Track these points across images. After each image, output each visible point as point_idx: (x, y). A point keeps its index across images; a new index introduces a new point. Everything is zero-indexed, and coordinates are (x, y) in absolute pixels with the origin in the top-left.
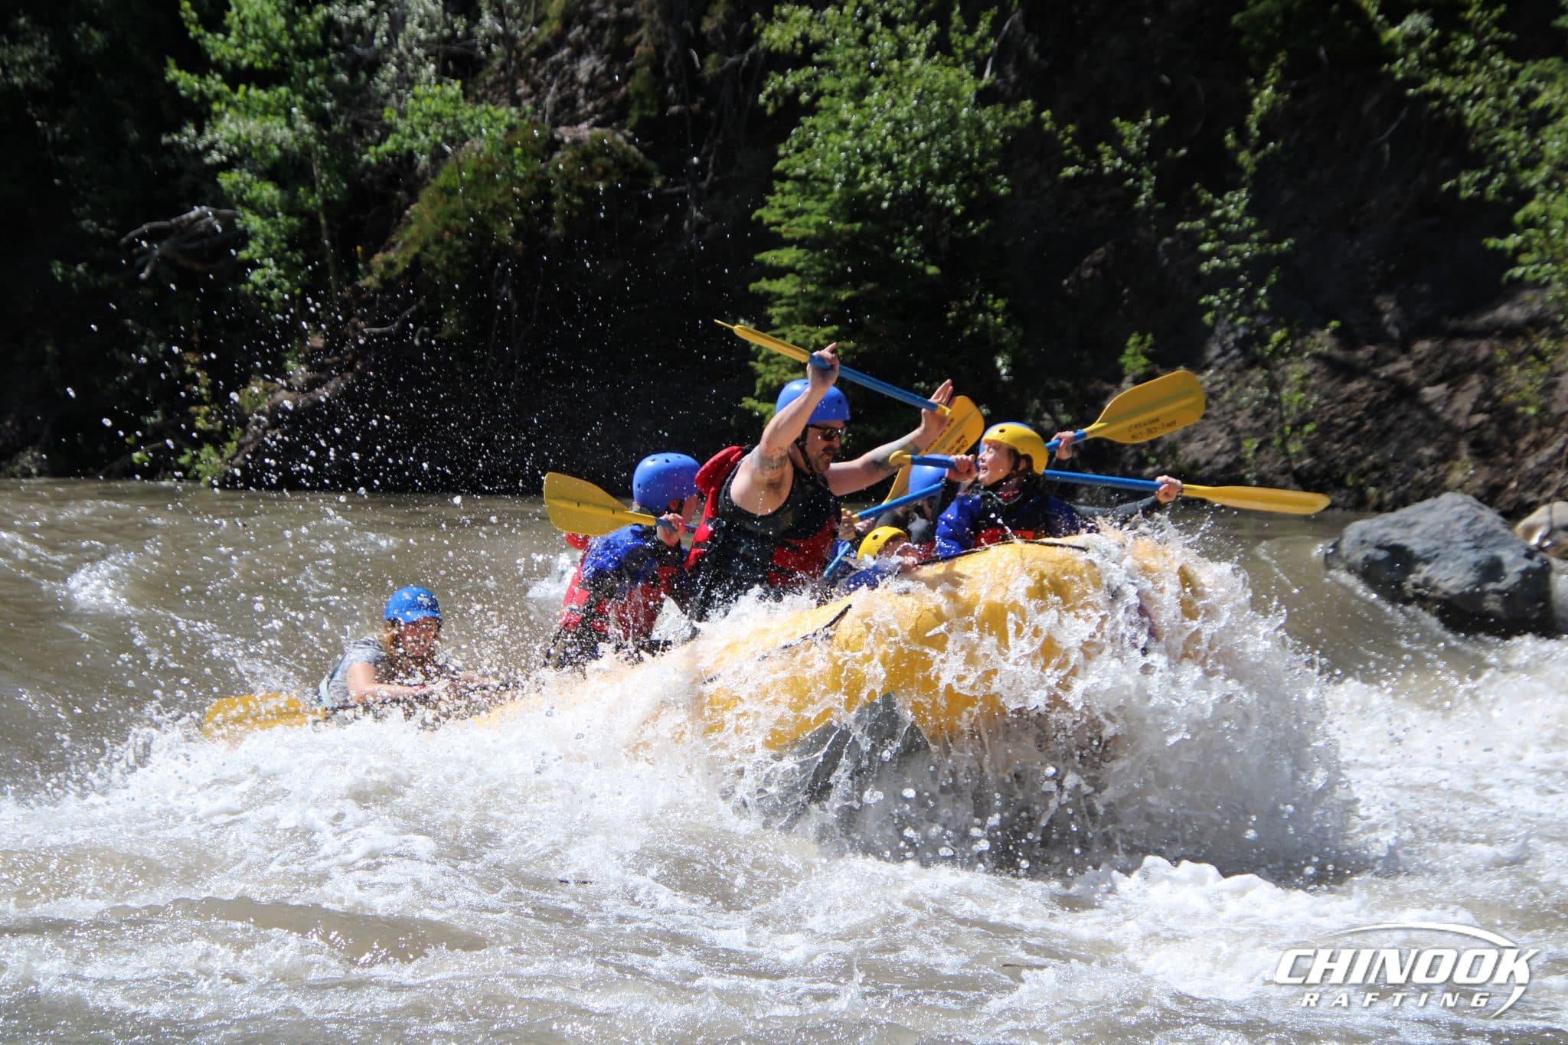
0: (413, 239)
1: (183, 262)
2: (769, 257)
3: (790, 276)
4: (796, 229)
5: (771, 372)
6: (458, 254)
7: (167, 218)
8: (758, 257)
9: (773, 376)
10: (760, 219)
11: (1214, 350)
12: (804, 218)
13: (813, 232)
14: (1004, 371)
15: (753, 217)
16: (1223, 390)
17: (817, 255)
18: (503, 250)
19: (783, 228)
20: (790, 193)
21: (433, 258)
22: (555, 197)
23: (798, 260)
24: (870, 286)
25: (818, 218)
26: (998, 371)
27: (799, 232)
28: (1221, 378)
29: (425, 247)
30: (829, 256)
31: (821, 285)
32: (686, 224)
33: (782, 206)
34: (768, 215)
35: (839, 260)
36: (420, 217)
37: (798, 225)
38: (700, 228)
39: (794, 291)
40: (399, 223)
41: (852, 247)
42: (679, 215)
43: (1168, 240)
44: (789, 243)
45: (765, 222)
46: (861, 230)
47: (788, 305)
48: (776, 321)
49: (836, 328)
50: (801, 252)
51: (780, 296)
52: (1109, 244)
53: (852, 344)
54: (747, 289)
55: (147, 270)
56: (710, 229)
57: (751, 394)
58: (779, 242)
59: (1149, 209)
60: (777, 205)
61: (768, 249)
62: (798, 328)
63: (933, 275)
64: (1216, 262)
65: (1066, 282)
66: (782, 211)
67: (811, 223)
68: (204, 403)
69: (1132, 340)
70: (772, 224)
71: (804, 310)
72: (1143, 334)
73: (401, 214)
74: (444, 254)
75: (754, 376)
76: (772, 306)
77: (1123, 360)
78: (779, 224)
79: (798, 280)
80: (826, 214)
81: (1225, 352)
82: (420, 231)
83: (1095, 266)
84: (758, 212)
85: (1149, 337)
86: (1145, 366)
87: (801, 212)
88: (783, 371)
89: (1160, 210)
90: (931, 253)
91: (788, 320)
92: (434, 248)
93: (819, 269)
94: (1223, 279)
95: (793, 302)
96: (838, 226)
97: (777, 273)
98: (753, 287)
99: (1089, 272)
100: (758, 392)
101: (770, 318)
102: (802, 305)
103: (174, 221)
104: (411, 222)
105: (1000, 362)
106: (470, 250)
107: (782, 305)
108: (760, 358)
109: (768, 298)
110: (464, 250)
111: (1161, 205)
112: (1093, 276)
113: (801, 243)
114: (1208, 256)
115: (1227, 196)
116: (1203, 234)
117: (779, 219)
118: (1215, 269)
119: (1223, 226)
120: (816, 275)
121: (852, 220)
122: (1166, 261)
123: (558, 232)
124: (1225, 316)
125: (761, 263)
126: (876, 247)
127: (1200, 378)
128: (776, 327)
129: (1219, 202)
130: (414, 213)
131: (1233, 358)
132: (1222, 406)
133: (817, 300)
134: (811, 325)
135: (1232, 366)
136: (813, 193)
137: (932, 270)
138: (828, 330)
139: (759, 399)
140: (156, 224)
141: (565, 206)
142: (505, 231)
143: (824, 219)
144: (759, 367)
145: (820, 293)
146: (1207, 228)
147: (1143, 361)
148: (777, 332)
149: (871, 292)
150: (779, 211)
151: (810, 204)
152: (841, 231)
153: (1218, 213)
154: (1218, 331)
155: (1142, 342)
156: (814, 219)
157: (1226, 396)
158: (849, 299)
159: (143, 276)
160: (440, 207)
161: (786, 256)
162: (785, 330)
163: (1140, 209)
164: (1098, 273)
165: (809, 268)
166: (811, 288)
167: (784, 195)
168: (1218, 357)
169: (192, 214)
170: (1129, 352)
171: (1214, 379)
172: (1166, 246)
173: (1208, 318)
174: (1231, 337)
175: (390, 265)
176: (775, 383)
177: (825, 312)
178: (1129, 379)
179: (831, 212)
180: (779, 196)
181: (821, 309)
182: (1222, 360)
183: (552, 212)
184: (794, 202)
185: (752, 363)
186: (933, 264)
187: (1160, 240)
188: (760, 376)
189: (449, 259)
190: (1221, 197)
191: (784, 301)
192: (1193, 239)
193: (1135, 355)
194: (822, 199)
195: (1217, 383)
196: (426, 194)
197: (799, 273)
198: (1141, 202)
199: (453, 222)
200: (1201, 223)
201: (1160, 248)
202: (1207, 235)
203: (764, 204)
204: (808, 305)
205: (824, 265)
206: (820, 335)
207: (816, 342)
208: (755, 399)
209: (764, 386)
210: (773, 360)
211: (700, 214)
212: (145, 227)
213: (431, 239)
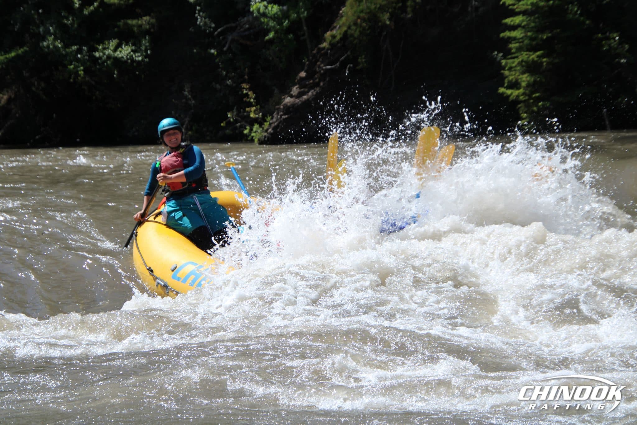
0: (344, 24)
1: (242, 41)
2: (509, 21)
3: (519, 29)
5: (512, 75)
7: (234, 22)
8: (504, 22)
9: (513, 77)
10: (504, 3)
13: (530, 7)
15: (501, 2)
17: (532, 18)
18: (385, 27)
19: (515, 7)
21: (353, 32)
23: (523, 21)
24: (558, 30)
27: (523, 8)
29: (349, 28)
30: (538, 18)
31: (534, 32)
34: (508, 1)
35: (543, 20)
36: (347, 13)
37: (523, 5)
39: (522, 35)
40: (337, 17)
41: (549, 12)
42: (466, 4)
44: (518, 14)
45: (507, 4)
47: (519, 42)
48: (513, 51)
49: (542, 52)
50: (524, 17)
51: (515, 39)
54: (499, 36)
55: (226, 46)
56: (480, 10)
57: (502, 86)
58: (514, 13)
61: (509, 17)
62: (524, 53)
63: (589, 24)
67: (529, 3)
68: (253, 106)
70: (509, 5)
71: (527, 45)
73: (338, 13)
74: (358, 30)
75: (503, 77)
76: (510, 43)
78: (513, 5)
79: (523, 30)
82: (347, 20)
88: (518, 74)
90: (587, 13)
91: (519, 49)
92: (353, 28)
93: (533, 24)
95: (521, 40)
96: (542, 4)
97: (514, 28)
98: (502, 35)
100: (506, 85)
101: (511, 49)
102: (526, 42)
103: (236, 23)
104: (342, 16)
106: (370, 27)
107: (516, 43)
108: (507, 68)
109: (510, 40)
110: (367, 28)
113: (524, 13)
120: (532, 27)
123: (410, 16)
125: (506, 24)
130: (343, 12)
133: (533, 39)
134: (530, 51)
137: (588, 21)
138: (539, 53)
139: (507, 88)
142: (385, 18)
144: (506, 73)
145: (534, 36)
148: (513, 56)
149: (558, 33)
152: (544, 6)
158: (547, 38)
159: (225, 49)
160: (355, 9)
161: (518, 20)
162: (518, 54)
165: (527, 25)
166: (529, 34)
175: (334, 37)
176: (514, 80)
177: (538, 44)
181: (535, 43)
183: (407, 7)
185: (503, 72)
186: (588, 19)
188: (507, 77)
189: (361, 33)
191: (517, 41)
197: (524, 27)
199: (362, 15)
204: (529, 42)
205: (536, 23)
206: (534, 56)
207: (533, 59)
208: (505, 88)
209: (509, 82)
210: (512, 69)
211: (476, 3)
212: (225, 26)
213: (352, 23)
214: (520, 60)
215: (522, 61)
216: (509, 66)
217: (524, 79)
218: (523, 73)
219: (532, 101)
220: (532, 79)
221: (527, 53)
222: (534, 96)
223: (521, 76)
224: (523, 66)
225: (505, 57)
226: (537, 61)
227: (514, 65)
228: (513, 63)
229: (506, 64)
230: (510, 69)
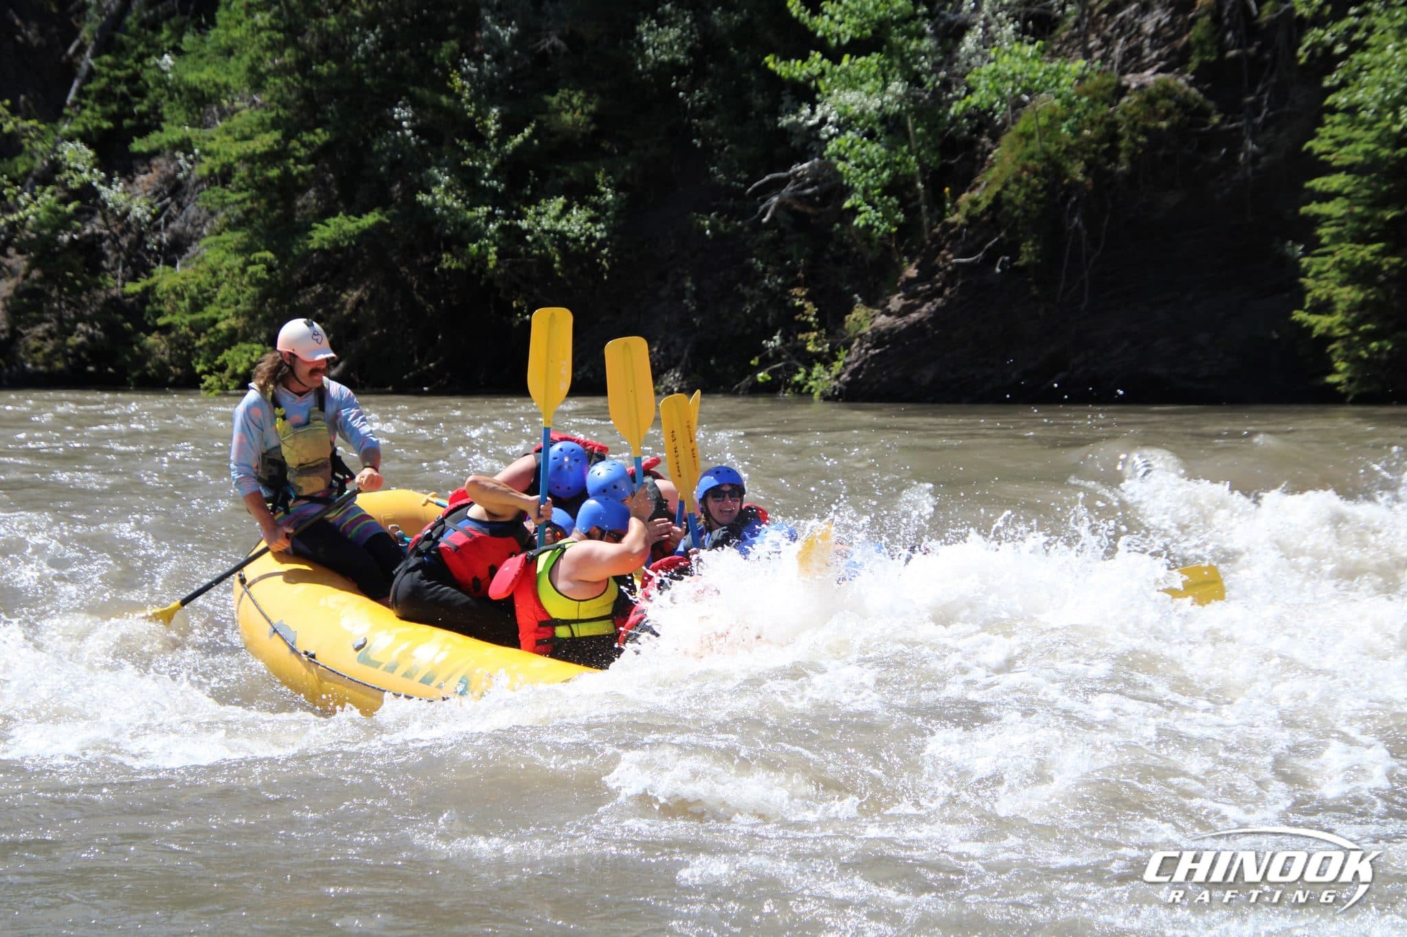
0: (995, 179)
1: (798, 207)
2: (1318, 183)
3: (1339, 199)
4: (1344, 156)
5: (1320, 287)
6: (1035, 191)
7: (784, 169)
8: (1308, 185)
9: (1322, 291)
10: (1310, 149)
12: (1352, 147)
13: (1361, 158)
15: (1305, 148)
17: (1365, 180)
18: (1075, 186)
19: (1333, 156)
20: (1339, 124)
21: (1012, 195)
22: (1121, 137)
23: (1346, 185)
25: (1365, 146)
27: (1347, 160)
29: (1006, 186)
30: (1376, 180)
31: (1368, 206)
32: (1242, 156)
33: (1331, 137)
34: (1318, 145)
35: (1386, 183)
36: (1002, 160)
37: (1347, 154)
38: (1255, 158)
39: (1343, 212)
40: (982, 166)
41: (1398, 170)
42: (1236, 147)
44: (1338, 170)
45: (1315, 152)
47: (1337, 225)
48: (1325, 240)
49: (1382, 245)
50: (1349, 178)
51: (1328, 218)
53: (1397, 260)
54: (1298, 212)
55: (769, 215)
56: (1264, 159)
57: (1300, 307)
58: (1328, 169)
60: (1326, 135)
61: (1317, 176)
62: (1346, 246)
66: (1331, 141)
67: (1360, 150)
68: (813, 330)
70: (1321, 154)
71: (1352, 230)
73: (983, 160)
74: (1023, 191)
75: (1303, 291)
76: (1320, 225)
78: (1329, 153)
79: (1346, 202)
80: (1373, 142)
82: (1001, 172)
84: (1309, 144)
87: (1350, 141)
88: (1332, 285)
91: (1337, 238)
92: (1014, 187)
93: (1366, 192)
95: (1341, 221)
96: (1385, 153)
97: (1327, 197)
98: (1303, 210)
100: (1307, 306)
101: (1320, 237)
102: (1350, 225)
103: (790, 171)
104: (992, 165)
106: (1045, 187)
107: (1331, 226)
108: (1310, 274)
109: (1317, 220)
110: (1040, 187)
113: (1349, 169)
117: (1328, 148)
120: (1364, 197)
121: (1396, 147)
123: (1124, 168)
125: (1312, 190)
128: (1324, 246)
130: (996, 157)
133: (1364, 220)
134: (1358, 243)
136: (1360, 124)
138: (1374, 247)
139: (1309, 311)
140: (776, 175)
141: (1131, 145)
142: (1077, 170)
143: (1371, 147)
144: (1309, 282)
145: (1367, 213)
148: (1324, 250)
150: (1329, 142)
151: (1358, 133)
152: (1388, 156)
156: (1362, 147)
158: (1393, 218)
159: (765, 220)
160: (1018, 151)
161: (1335, 182)
162: (1334, 248)
165: (1355, 191)
166: (1358, 209)
167: (1334, 126)
175: (975, 203)
176: (1324, 297)
177: (1371, 230)
179: (1377, 140)
180: (1329, 127)
181: (1368, 227)
183: (1119, 150)
184: (1341, 132)
185: (1302, 280)
188: (1310, 291)
189: (1027, 197)
191: (1333, 222)
194: (1370, 129)
196: (1006, 139)
197: (1347, 196)
199: (1031, 163)
203: (1313, 136)
204: (1355, 225)
205: (1371, 188)
206: (1365, 253)
207: (1363, 258)
208: (1306, 311)
209: (1314, 299)
210: (1321, 276)
211: (1255, 147)
212: (767, 178)
213: (1011, 179)
214: (1338, 258)
215: (1342, 261)
216: (1314, 269)
217: (1344, 296)
218: (1342, 284)
219: (1357, 338)
220: (1361, 297)
221: (1352, 245)
222: (1361, 328)
223: (1338, 290)
224: (1342, 270)
225: (1306, 253)
226: (1369, 262)
227: (1325, 268)
228: (1324, 263)
229: (1310, 265)
230: (1317, 275)
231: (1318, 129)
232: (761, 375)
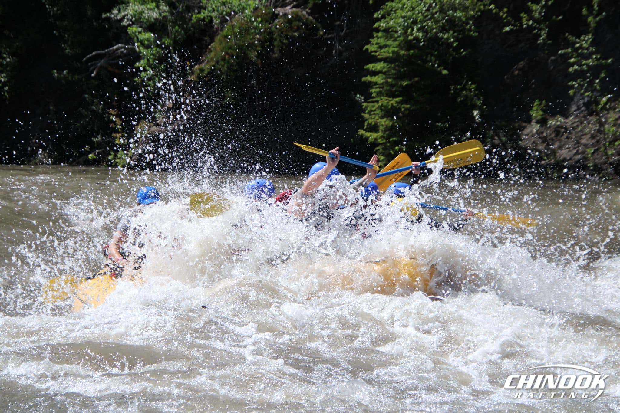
0: (212, 59)
1: (110, 69)
2: (371, 66)
3: (380, 75)
4: (383, 54)
5: (371, 118)
6: (232, 65)
7: (104, 50)
8: (366, 67)
9: (373, 120)
10: (367, 49)
11: (574, 108)
12: (387, 49)
13: (391, 55)
14: (477, 118)
15: (364, 49)
16: (578, 126)
17: (393, 66)
18: (251, 64)
19: (377, 54)
20: (381, 37)
21: (221, 67)
22: (275, 40)
23: (384, 68)
24: (416, 79)
25: (393, 49)
26: (474, 117)
27: (385, 55)
28: (577, 120)
29: (217, 62)
30: (398, 66)
31: (394, 79)
32: (334, 51)
33: (377, 44)
34: (371, 48)
35: (403, 68)
36: (215, 49)
37: (385, 52)
38: (340, 53)
39: (382, 81)
40: (206, 51)
41: (408, 61)
42: (331, 47)
43: (553, 58)
44: (380, 60)
45: (369, 51)
46: (413, 54)
47: (379, 88)
48: (374, 95)
49: (401, 98)
50: (385, 64)
51: (375, 84)
52: (526, 60)
53: (408, 106)
54: (361, 80)
55: (95, 73)
56: (344, 54)
57: (362, 128)
58: (375, 60)
59: (544, 43)
60: (375, 43)
61: (371, 63)
62: (384, 98)
63: (445, 75)
64: (576, 67)
65: (506, 77)
66: (377, 46)
67: (390, 51)
68: (119, 133)
69: (536, 104)
70: (372, 52)
71: (386, 90)
72: (541, 101)
73: (207, 47)
74: (226, 66)
75: (364, 120)
76: (372, 88)
77: (531, 113)
78: (376, 52)
79: (384, 76)
80: (396, 47)
81: (578, 109)
82: (215, 55)
83: (519, 70)
84: (366, 47)
85: (544, 102)
86: (542, 115)
87: (386, 46)
88: (377, 118)
89: (549, 44)
90: (444, 64)
91: (379, 94)
92: (222, 63)
93: (393, 72)
94: (579, 74)
95: (381, 86)
96: (402, 52)
97: (375, 73)
98: (364, 79)
99: (516, 72)
100: (365, 127)
101: (372, 93)
102: (385, 88)
103: (106, 50)
104: (211, 51)
105: (475, 114)
106: (237, 63)
107: (377, 88)
108: (367, 112)
109: (370, 85)
110: (235, 64)
111: (550, 42)
112: (518, 74)
113: (385, 60)
114: (573, 64)
115: (582, 38)
116: (570, 55)
117: (376, 49)
118: (576, 70)
119: (580, 51)
120: (392, 74)
121: (408, 50)
122: (552, 67)
123: (276, 55)
124: (579, 92)
125: (368, 69)
126: (419, 62)
127: (567, 120)
128: (373, 98)
129: (578, 40)
130: (212, 47)
131: (582, 111)
132: (577, 133)
133: (392, 85)
134: (389, 97)
135: (582, 115)
136: (391, 38)
137: (445, 72)
138: (397, 99)
139: (366, 130)
140: (99, 52)
141: (280, 44)
142: (253, 55)
143: (396, 49)
144: (366, 116)
145: (393, 82)
146: (572, 52)
147: (541, 113)
148: (374, 100)
149: (417, 82)
150: (376, 46)
151: (390, 42)
152: (404, 54)
153: (578, 45)
154: (576, 99)
155: (540, 105)
156: (391, 49)
157: (579, 129)
158: (406, 85)
159: (93, 75)
160: (224, 44)
161: (379, 66)
162: (378, 99)
163: (540, 43)
164: (521, 73)
165: (388, 71)
166: (389, 80)
167: (378, 38)
168: (575, 111)
169: (115, 47)
170: (534, 108)
171: (574, 120)
172: (552, 60)
173: (571, 92)
174: (581, 102)
175: (202, 70)
176: (373, 123)
177: (396, 91)
178: (534, 121)
179: (399, 46)
180: (376, 39)
181: (394, 89)
182: (577, 112)
183: (274, 46)
184: (382, 41)
185: (363, 114)
186: (445, 69)
187: (549, 57)
188: (366, 120)
189: (228, 68)
190: (579, 38)
191: (377, 86)
192: (566, 57)
193: (537, 110)
194: (395, 40)
195: (575, 122)
196: (217, 39)
197: (384, 73)
198: (541, 40)
199: (230, 51)
200: (570, 50)
201: (549, 61)
202: (572, 55)
203: (368, 43)
204: (388, 88)
205: (396, 70)
206: (393, 102)
207: (392, 104)
208: (364, 130)
209: (368, 124)
210: (372, 113)
211: (340, 47)
212: (94, 53)
213: (220, 59)
214: (380, 104)
215: (382, 105)
216: (369, 109)
217: (383, 123)
218: (382, 117)
219: (389, 144)
220: (391, 123)
221: (387, 98)
222: (391, 140)
223: (380, 120)
224: (382, 110)
225: (366, 101)
226: (395, 107)
227: (374, 109)
228: (373, 106)
229: (366, 107)
230: (370, 113)
231: (370, 40)
232: (90, 155)
